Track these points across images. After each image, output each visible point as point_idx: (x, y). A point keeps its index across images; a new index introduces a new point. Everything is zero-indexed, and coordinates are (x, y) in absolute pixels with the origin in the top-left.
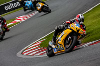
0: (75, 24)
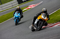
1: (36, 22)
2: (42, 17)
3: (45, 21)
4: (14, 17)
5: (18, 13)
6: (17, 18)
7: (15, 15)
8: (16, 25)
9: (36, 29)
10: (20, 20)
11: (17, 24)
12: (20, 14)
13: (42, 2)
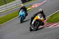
1: (33, 23)
2: (38, 17)
3: (41, 21)
4: (19, 15)
5: (23, 11)
6: (22, 16)
7: (20, 13)
8: (21, 23)
9: (33, 29)
10: (24, 18)
11: (22, 21)
12: (25, 12)
13: (45, 1)
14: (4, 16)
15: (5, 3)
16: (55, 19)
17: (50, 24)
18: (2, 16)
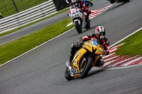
0: (92, 42)
14: (14, 40)
15: (15, 9)
16: (136, 46)
17: (124, 59)
18: (9, 42)
